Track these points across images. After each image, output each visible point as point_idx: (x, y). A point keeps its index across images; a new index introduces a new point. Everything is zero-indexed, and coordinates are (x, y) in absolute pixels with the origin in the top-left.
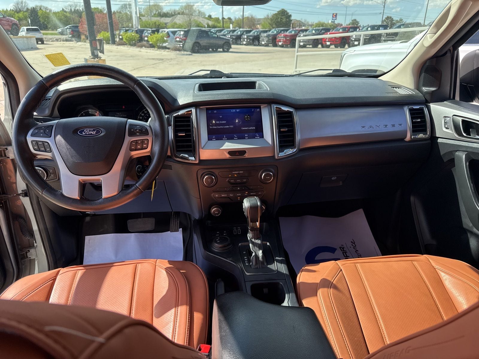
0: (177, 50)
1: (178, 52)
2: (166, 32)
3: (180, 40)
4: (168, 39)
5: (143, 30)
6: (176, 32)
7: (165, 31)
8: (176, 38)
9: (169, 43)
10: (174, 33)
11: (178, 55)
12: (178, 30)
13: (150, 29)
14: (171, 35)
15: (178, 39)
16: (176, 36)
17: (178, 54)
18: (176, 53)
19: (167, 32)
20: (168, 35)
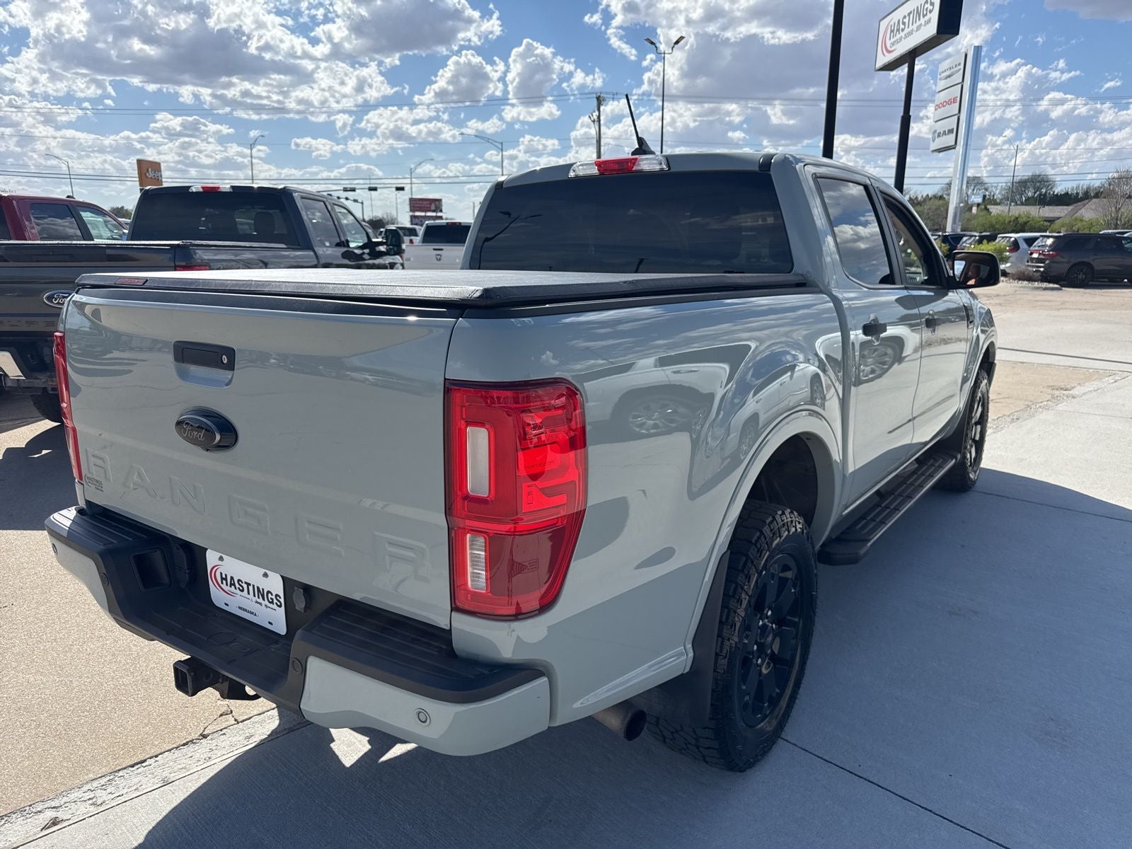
0: (1024, 280)
1: (1026, 282)
2: (1013, 239)
3: (1041, 257)
4: (1014, 254)
5: (961, 237)
6: (1036, 239)
7: (1011, 238)
8: (1032, 254)
9: (1012, 263)
10: (1030, 242)
11: (1022, 289)
12: (1041, 236)
13: (977, 234)
14: (1023, 245)
15: (1035, 255)
16: (1031, 248)
17: (1024, 287)
18: (1021, 285)
19: (1016, 239)
20: (1015, 246)
